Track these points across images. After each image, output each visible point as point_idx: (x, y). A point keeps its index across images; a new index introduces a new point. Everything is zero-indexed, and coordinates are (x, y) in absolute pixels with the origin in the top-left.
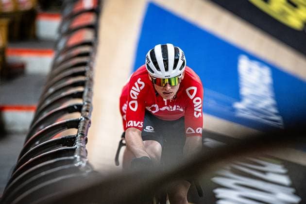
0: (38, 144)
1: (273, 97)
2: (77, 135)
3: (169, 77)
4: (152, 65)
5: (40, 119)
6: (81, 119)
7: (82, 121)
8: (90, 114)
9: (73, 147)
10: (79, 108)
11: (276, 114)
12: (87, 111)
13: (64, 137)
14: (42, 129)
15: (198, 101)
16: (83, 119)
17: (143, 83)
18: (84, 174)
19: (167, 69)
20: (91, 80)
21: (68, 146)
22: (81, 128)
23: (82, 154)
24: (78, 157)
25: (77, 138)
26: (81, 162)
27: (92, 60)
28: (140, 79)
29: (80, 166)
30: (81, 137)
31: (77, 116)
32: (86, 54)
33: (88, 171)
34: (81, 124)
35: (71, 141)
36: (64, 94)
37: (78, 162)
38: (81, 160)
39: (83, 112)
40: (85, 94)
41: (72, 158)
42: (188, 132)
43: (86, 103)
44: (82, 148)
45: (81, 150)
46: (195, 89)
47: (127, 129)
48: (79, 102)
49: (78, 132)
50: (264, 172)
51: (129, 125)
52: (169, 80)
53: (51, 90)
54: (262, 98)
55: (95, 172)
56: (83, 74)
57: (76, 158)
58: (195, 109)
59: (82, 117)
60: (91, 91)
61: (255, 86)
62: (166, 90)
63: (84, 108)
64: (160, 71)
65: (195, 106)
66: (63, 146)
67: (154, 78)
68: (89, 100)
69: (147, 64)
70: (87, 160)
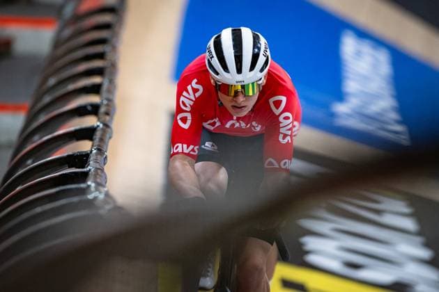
0: (30, 164)
1: (393, 96)
2: (91, 151)
3: (243, 83)
4: (215, 62)
5: (35, 125)
6: (98, 126)
7: (99, 128)
8: (112, 119)
9: (85, 170)
10: (94, 110)
11: (399, 122)
12: (107, 114)
13: (70, 153)
14: (38, 140)
15: (287, 118)
16: (101, 126)
17: (200, 87)
18: (102, 212)
19: (239, 70)
20: (114, 66)
21: (77, 168)
22: (97, 140)
23: (98, 180)
24: (93, 185)
25: (91, 155)
26: (97, 192)
27: (116, 35)
28: (195, 81)
29: (95, 198)
30: (97, 154)
31: (90, 121)
32: (107, 26)
33: (108, 207)
34: (98, 134)
35: (82, 159)
36: (71, 87)
37: (92, 193)
38: (97, 189)
39: (101, 116)
40: (105, 87)
41: (83, 185)
42: (268, 164)
43: (105, 102)
44: (99, 171)
45: (98, 174)
46: (284, 99)
47: (173, 157)
48: (94, 99)
49: (93, 146)
50: (378, 212)
51: (175, 151)
52: (243, 87)
53: (52, 81)
54: (376, 97)
55: (118, 209)
56: (101, 56)
57: (89, 186)
58: (282, 130)
59: (98, 123)
60: (114, 83)
61: (366, 78)
62: (236, 102)
63: (103, 110)
64: (229, 72)
65: (281, 125)
66: (69, 167)
67: (218, 83)
68: (111, 97)
69: (208, 60)
70: (106, 189)
